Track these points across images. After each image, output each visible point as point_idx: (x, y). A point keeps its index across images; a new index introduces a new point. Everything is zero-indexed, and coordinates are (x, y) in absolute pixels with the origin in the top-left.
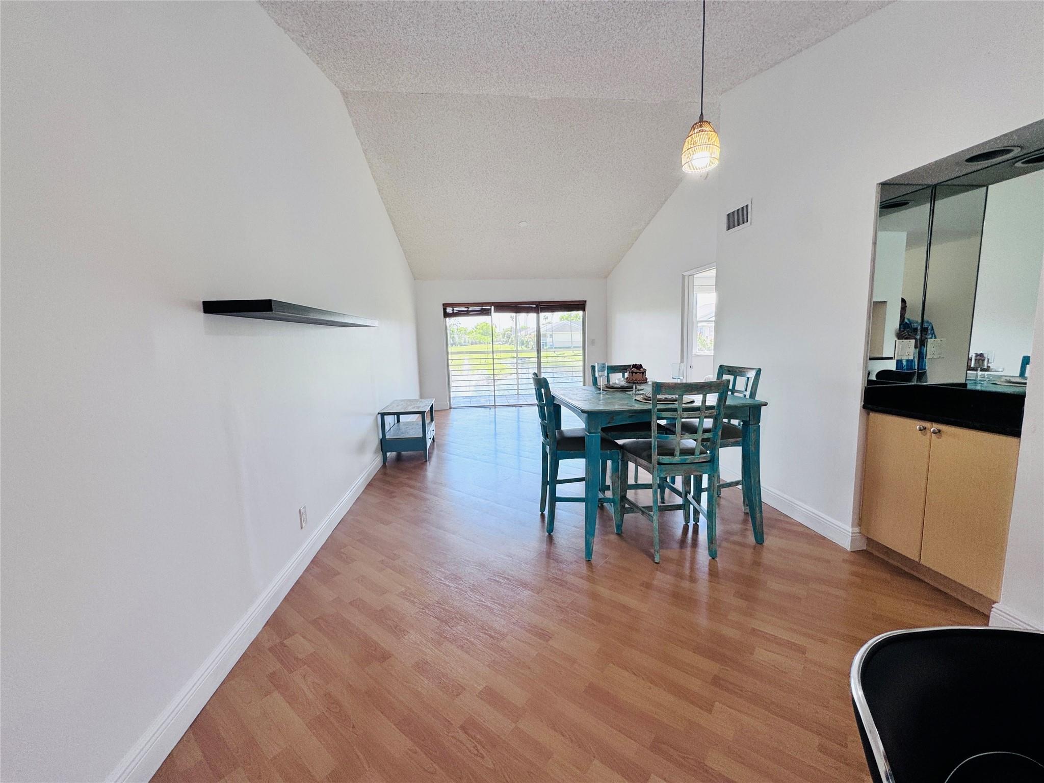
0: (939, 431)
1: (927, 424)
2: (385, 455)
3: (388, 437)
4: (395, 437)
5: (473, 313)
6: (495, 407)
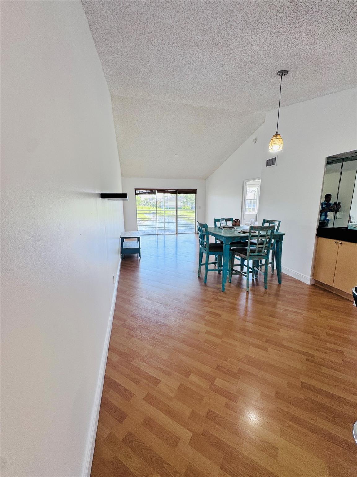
0: (342, 243)
1: (338, 241)
2: (123, 256)
3: (124, 248)
4: (127, 248)
5: (148, 193)
6: (157, 235)
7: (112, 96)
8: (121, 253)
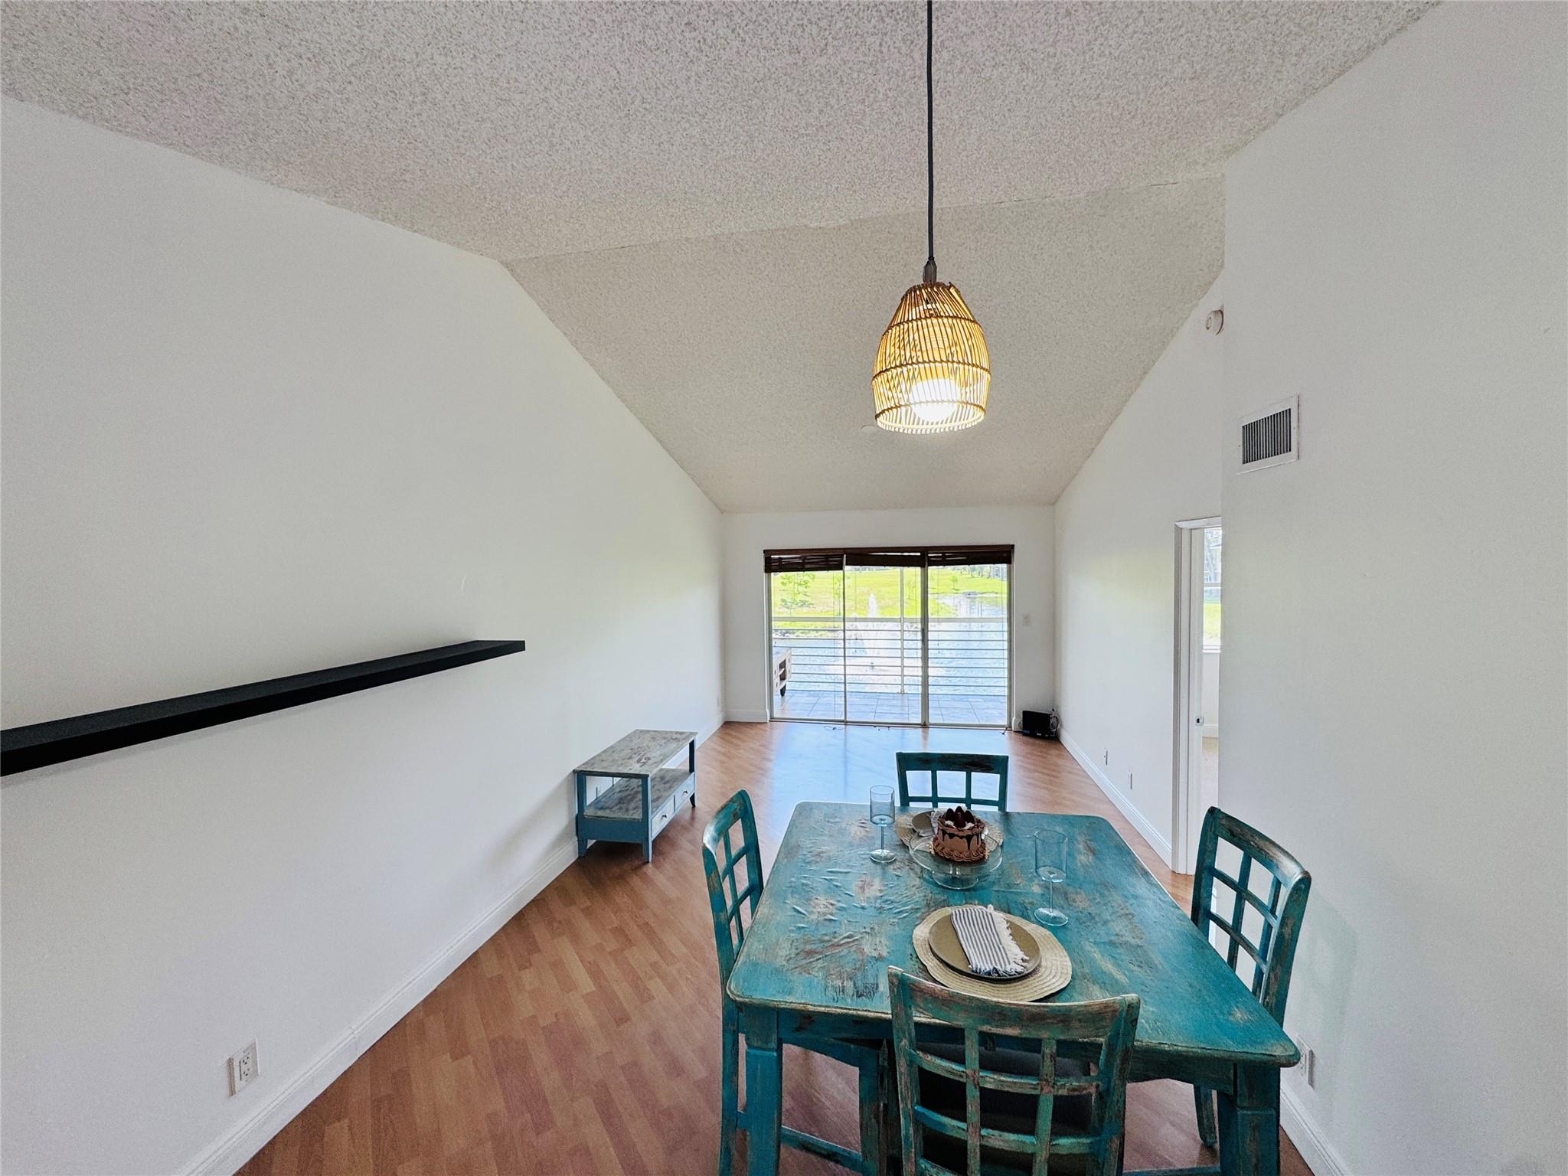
2: (582, 843)
3: (589, 812)
4: (600, 813)
5: (813, 566)
6: (845, 722)
7: (506, 265)
8: (577, 834)
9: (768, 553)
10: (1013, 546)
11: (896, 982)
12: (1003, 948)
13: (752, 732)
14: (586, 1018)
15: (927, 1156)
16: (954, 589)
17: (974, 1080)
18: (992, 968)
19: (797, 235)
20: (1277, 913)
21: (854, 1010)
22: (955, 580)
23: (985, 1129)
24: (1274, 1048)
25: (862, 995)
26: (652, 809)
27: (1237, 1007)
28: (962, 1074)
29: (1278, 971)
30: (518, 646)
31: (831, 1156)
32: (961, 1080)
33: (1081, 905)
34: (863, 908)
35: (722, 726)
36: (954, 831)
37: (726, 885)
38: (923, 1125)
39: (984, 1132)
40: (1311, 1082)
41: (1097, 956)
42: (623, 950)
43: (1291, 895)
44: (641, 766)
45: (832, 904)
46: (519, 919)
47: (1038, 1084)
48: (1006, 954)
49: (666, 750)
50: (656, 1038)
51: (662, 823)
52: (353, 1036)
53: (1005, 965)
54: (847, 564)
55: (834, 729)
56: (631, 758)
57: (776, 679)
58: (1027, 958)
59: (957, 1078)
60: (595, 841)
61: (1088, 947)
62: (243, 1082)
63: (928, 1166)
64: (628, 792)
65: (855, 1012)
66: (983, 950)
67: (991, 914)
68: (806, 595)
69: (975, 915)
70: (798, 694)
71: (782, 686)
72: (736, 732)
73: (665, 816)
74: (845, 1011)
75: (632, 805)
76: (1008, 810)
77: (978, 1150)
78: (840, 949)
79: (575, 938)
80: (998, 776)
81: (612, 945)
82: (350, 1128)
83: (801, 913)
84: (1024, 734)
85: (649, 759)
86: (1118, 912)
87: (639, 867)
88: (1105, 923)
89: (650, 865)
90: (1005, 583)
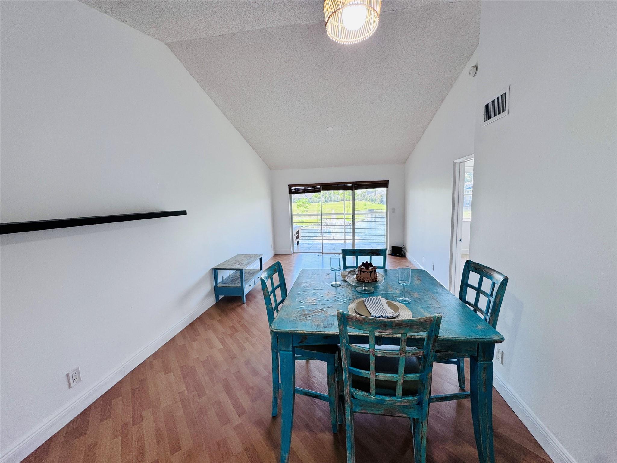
2: (217, 297)
3: (219, 285)
4: (224, 285)
5: (308, 191)
6: (323, 253)
7: (168, 45)
8: (215, 293)
9: (290, 186)
10: (388, 181)
11: (340, 315)
12: (385, 310)
13: (285, 257)
14: (219, 357)
15: (354, 386)
16: (365, 208)
17: (373, 353)
18: (380, 315)
19: (296, 29)
20: (493, 296)
21: (323, 332)
22: (365, 205)
23: (377, 373)
24: (494, 337)
25: (327, 327)
26: (245, 283)
27: (479, 325)
28: (368, 351)
29: (493, 316)
30: (184, 213)
31: (317, 397)
32: (367, 353)
33: (416, 296)
34: (328, 300)
35: (274, 256)
36: (365, 270)
37: (272, 297)
38: (352, 374)
39: (377, 374)
40: (502, 363)
41: (423, 311)
42: (234, 334)
43: (499, 287)
44: (240, 266)
45: (315, 300)
46: (192, 325)
47: (399, 353)
48: (386, 311)
49: (250, 260)
50: (247, 363)
51: (249, 288)
52: (123, 367)
53: (385, 314)
54: (322, 190)
55: (318, 255)
56: (235, 263)
57: (295, 238)
58: (395, 312)
59: (366, 353)
60: (223, 296)
61: (419, 309)
62: (75, 383)
63: (354, 390)
64: (235, 278)
65: (324, 333)
66: (377, 311)
67: (380, 299)
68: (307, 212)
69: (373, 299)
70: (304, 244)
71: (297, 241)
72: (280, 258)
73: (251, 286)
74: (320, 332)
75: (237, 282)
76: (386, 269)
77: (374, 381)
78: (318, 313)
79: (215, 331)
80: (383, 257)
81: (229, 332)
82: (122, 400)
83: (302, 303)
84: (392, 255)
85: (243, 264)
86: (430, 298)
87: (240, 305)
88: (426, 301)
89: (245, 304)
90: (385, 206)
